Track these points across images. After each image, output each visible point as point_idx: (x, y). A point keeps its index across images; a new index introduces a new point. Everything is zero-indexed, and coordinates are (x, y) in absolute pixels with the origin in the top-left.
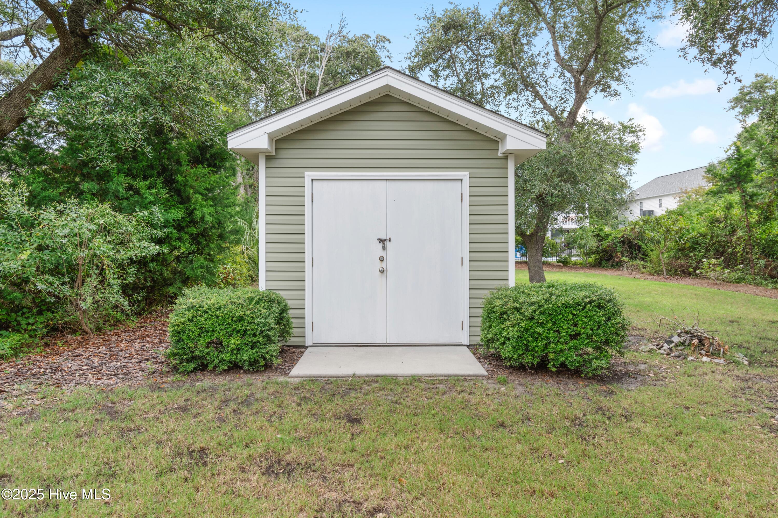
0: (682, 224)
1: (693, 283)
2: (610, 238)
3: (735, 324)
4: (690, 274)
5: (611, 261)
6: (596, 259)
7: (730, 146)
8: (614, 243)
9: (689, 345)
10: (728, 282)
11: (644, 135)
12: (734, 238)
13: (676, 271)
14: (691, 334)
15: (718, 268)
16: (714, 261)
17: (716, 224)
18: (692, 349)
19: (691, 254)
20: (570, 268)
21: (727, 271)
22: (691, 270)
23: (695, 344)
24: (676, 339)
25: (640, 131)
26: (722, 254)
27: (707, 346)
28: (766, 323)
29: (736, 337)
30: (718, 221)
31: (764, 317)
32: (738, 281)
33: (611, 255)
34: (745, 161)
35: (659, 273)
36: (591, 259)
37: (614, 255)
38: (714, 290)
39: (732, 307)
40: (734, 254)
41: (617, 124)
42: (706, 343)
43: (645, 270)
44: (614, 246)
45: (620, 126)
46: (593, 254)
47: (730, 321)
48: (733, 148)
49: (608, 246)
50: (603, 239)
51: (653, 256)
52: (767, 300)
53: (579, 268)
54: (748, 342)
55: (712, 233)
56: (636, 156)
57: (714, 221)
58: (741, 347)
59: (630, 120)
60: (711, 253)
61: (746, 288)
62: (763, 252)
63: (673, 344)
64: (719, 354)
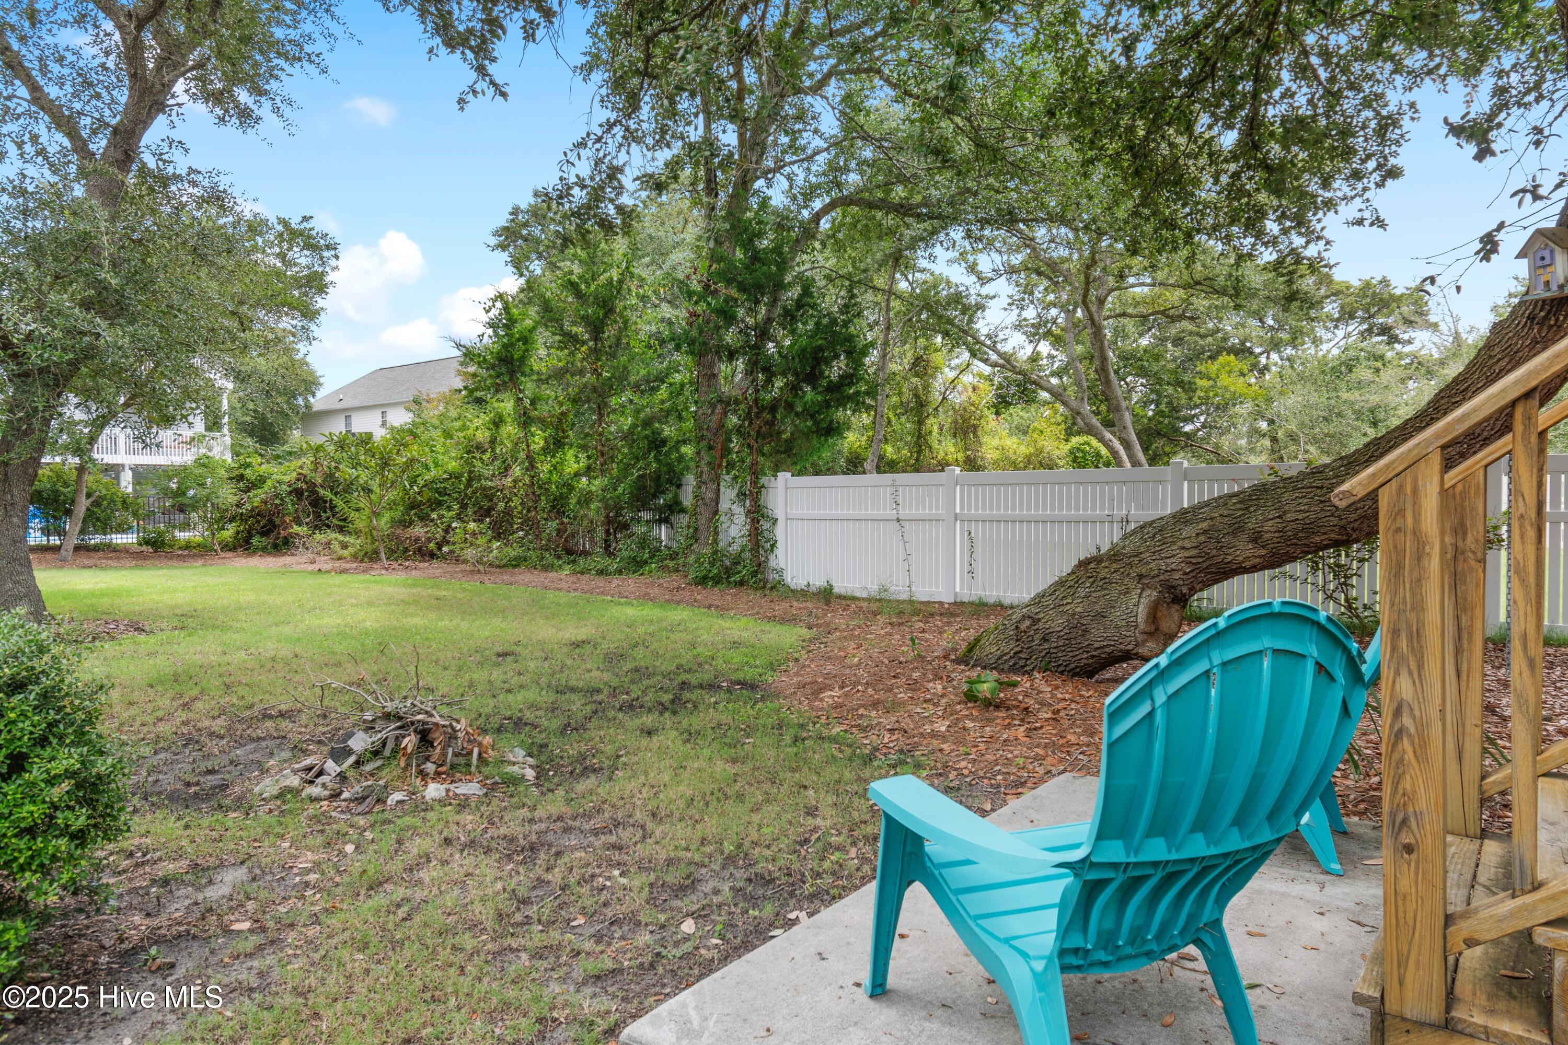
0: (414, 450)
1: (438, 572)
2: (269, 482)
3: (509, 659)
4: (432, 555)
5: (273, 535)
6: (238, 533)
7: (494, 300)
8: (277, 496)
9: (395, 751)
10: (498, 567)
11: (337, 257)
12: (508, 481)
13: (406, 550)
14: (400, 718)
15: (481, 541)
16: (472, 526)
17: (478, 455)
18: (402, 764)
19: (434, 516)
20: (171, 557)
21: (496, 544)
22: (432, 545)
23: (409, 750)
24: (360, 742)
25: (328, 247)
26: (488, 512)
27: (438, 751)
28: (565, 649)
29: (510, 697)
30: (479, 448)
31: (560, 634)
32: (516, 563)
33: (271, 521)
34: (520, 332)
35: (372, 557)
36: (228, 533)
37: (278, 521)
38: (472, 585)
39: (504, 618)
40: (508, 512)
41: (273, 220)
42: (438, 738)
43: (345, 553)
44: (277, 502)
45: (280, 228)
46: (231, 521)
47: (499, 655)
48: (499, 305)
49: (265, 502)
50: (252, 486)
51: (360, 521)
52: (563, 598)
53: (194, 556)
54: (533, 706)
55: (470, 472)
56: (320, 302)
57: (474, 448)
58: (519, 724)
59: (306, 219)
60: (470, 511)
61: (528, 577)
62: (553, 507)
63: (352, 759)
64: (469, 765)
